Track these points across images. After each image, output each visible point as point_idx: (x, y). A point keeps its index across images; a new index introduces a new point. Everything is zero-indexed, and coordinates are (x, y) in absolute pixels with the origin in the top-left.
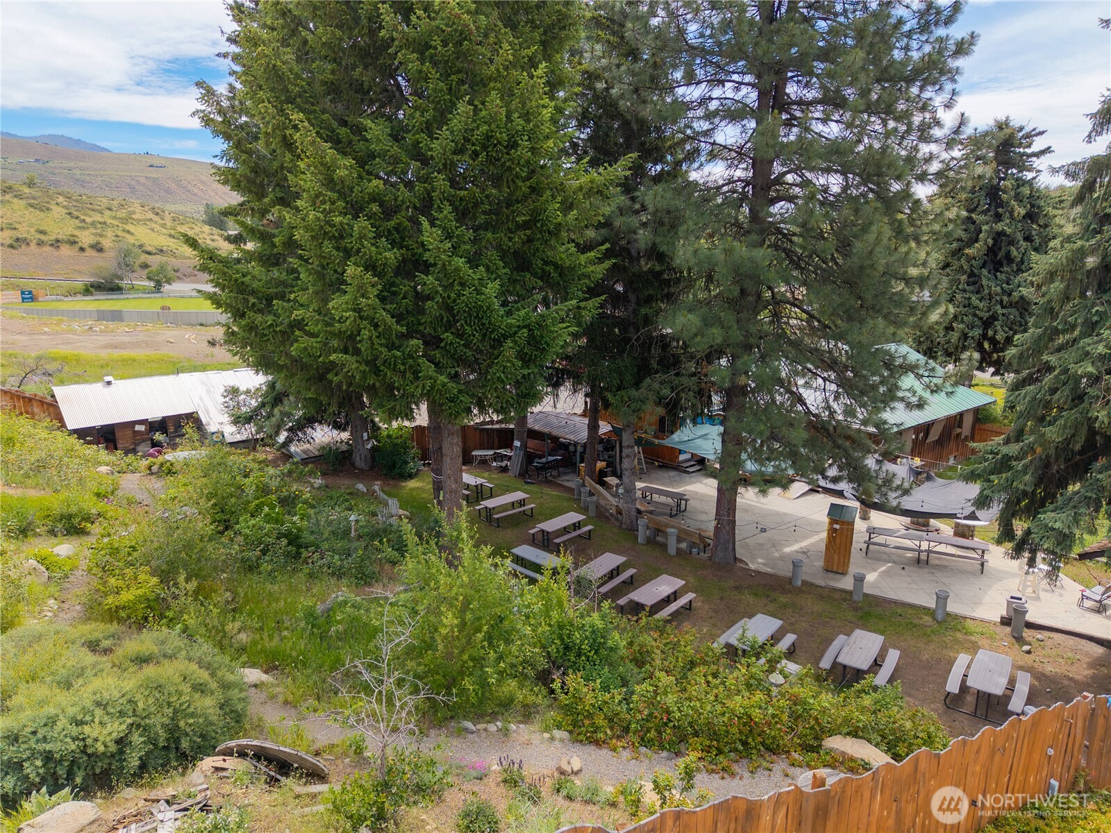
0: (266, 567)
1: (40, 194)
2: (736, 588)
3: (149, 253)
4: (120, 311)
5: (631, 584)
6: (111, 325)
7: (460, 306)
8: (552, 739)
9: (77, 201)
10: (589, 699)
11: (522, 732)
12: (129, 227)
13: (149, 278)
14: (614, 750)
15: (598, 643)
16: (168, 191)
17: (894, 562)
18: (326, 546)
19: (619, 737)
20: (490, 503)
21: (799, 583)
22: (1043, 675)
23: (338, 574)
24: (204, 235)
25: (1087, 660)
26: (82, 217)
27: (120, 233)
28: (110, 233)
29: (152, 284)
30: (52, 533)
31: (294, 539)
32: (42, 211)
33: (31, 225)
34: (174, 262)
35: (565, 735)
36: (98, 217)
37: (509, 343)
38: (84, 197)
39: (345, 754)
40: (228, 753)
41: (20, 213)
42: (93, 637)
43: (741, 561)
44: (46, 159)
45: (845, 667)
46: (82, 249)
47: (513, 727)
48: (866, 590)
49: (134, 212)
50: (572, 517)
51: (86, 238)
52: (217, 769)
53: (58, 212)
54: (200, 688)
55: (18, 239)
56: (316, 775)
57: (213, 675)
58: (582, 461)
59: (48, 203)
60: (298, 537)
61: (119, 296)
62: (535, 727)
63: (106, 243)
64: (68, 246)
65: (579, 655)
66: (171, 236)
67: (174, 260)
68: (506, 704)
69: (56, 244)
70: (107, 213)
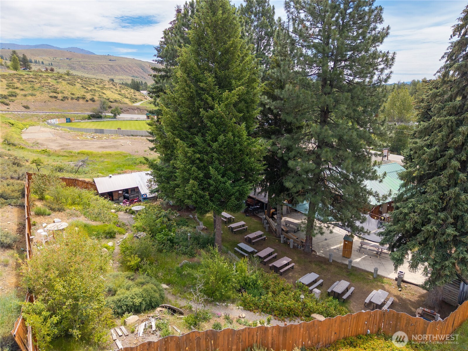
0: (164, 251)
1: (71, 78)
2: (310, 262)
3: (111, 102)
4: (103, 130)
5: (275, 259)
6: (100, 135)
7: (220, 188)
8: (239, 308)
9: (85, 81)
10: (249, 299)
11: (231, 306)
12: (104, 91)
13: (112, 113)
14: (254, 313)
15: (255, 283)
16: (117, 71)
17: (368, 255)
18: (181, 243)
19: (256, 309)
20: (233, 225)
21: (331, 261)
22: (401, 298)
23: (184, 254)
24: (132, 94)
25: (419, 295)
26: (87, 88)
27: (101, 94)
28: (97, 94)
29: (113, 115)
30: (106, 237)
31: (171, 241)
32: (72, 85)
33: (69, 91)
34: (121, 106)
35: (242, 308)
36: (93, 88)
37: (233, 196)
38: (87, 79)
39: (187, 309)
40: (163, 307)
41: (65, 87)
42: (129, 276)
43: (314, 251)
44: (70, 58)
45: (335, 292)
46: (87, 101)
47: (229, 304)
48: (352, 265)
49: (106, 85)
50: (259, 233)
51: (89, 96)
52: (161, 311)
53: (78, 86)
54: (155, 291)
55: (64, 97)
56: (181, 313)
57: (157, 287)
58: (266, 209)
59: (74, 82)
60: (173, 240)
61: (101, 120)
62: (235, 305)
63: (96, 98)
64: (82, 100)
65: (249, 286)
66: (119, 94)
67: (120, 104)
68: (229, 298)
69: (78, 99)
70: (96, 85)
